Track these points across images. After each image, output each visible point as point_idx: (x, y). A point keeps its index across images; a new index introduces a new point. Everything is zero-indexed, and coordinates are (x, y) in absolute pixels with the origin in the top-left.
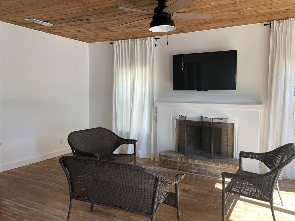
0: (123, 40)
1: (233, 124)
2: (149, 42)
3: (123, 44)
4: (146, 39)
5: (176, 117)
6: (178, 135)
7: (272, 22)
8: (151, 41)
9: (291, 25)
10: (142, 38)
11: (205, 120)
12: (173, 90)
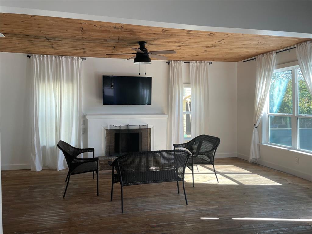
0: (46, 55)
1: (150, 129)
2: (76, 61)
3: (45, 59)
4: (72, 58)
5: (107, 127)
6: (109, 142)
7: (170, 61)
8: (78, 60)
9: (181, 65)
10: (68, 56)
11: (131, 128)
12: (103, 105)
